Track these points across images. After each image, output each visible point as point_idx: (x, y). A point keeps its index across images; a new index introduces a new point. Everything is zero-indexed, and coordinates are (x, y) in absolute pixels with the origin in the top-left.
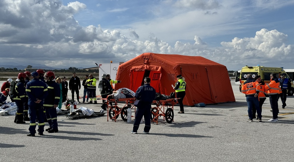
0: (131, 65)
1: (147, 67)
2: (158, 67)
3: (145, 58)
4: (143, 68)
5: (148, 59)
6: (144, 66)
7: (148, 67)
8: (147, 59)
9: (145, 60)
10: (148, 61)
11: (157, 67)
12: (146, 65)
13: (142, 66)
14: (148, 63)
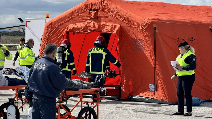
0: (67, 21)
1: (94, 27)
2: (114, 25)
3: (92, 7)
4: (87, 27)
5: (97, 10)
6: (90, 24)
7: (96, 25)
8: (94, 10)
9: (92, 11)
10: (96, 14)
11: (112, 26)
12: (93, 22)
13: (86, 23)
14: (97, 18)
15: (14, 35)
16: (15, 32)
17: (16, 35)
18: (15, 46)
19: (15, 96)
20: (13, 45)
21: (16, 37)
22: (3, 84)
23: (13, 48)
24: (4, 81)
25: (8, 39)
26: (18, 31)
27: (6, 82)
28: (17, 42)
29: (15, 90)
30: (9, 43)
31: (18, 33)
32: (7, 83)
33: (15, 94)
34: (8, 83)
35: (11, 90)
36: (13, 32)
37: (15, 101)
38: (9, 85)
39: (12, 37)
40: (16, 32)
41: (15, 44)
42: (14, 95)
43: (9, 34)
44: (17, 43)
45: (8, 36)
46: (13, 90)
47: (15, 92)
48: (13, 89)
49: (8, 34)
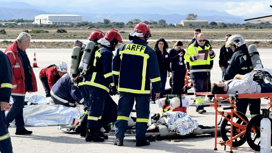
15: (261, 28)
16: (262, 23)
17: (264, 27)
18: (263, 42)
19: (270, 106)
20: (260, 40)
21: (264, 30)
22: (255, 91)
23: (260, 44)
24: (255, 86)
25: (254, 33)
26: (267, 23)
27: (258, 88)
28: (265, 36)
29: (269, 98)
30: (255, 38)
31: (266, 25)
32: (259, 90)
33: (270, 103)
34: (261, 89)
35: (264, 98)
36: (260, 24)
37: (270, 113)
38: (262, 91)
39: (258, 30)
40: (264, 23)
41: (262, 39)
42: (268, 105)
43: (255, 26)
44: (265, 38)
45: (254, 29)
46: (267, 99)
47: (269, 101)
48: (267, 97)
49: (253, 26)
